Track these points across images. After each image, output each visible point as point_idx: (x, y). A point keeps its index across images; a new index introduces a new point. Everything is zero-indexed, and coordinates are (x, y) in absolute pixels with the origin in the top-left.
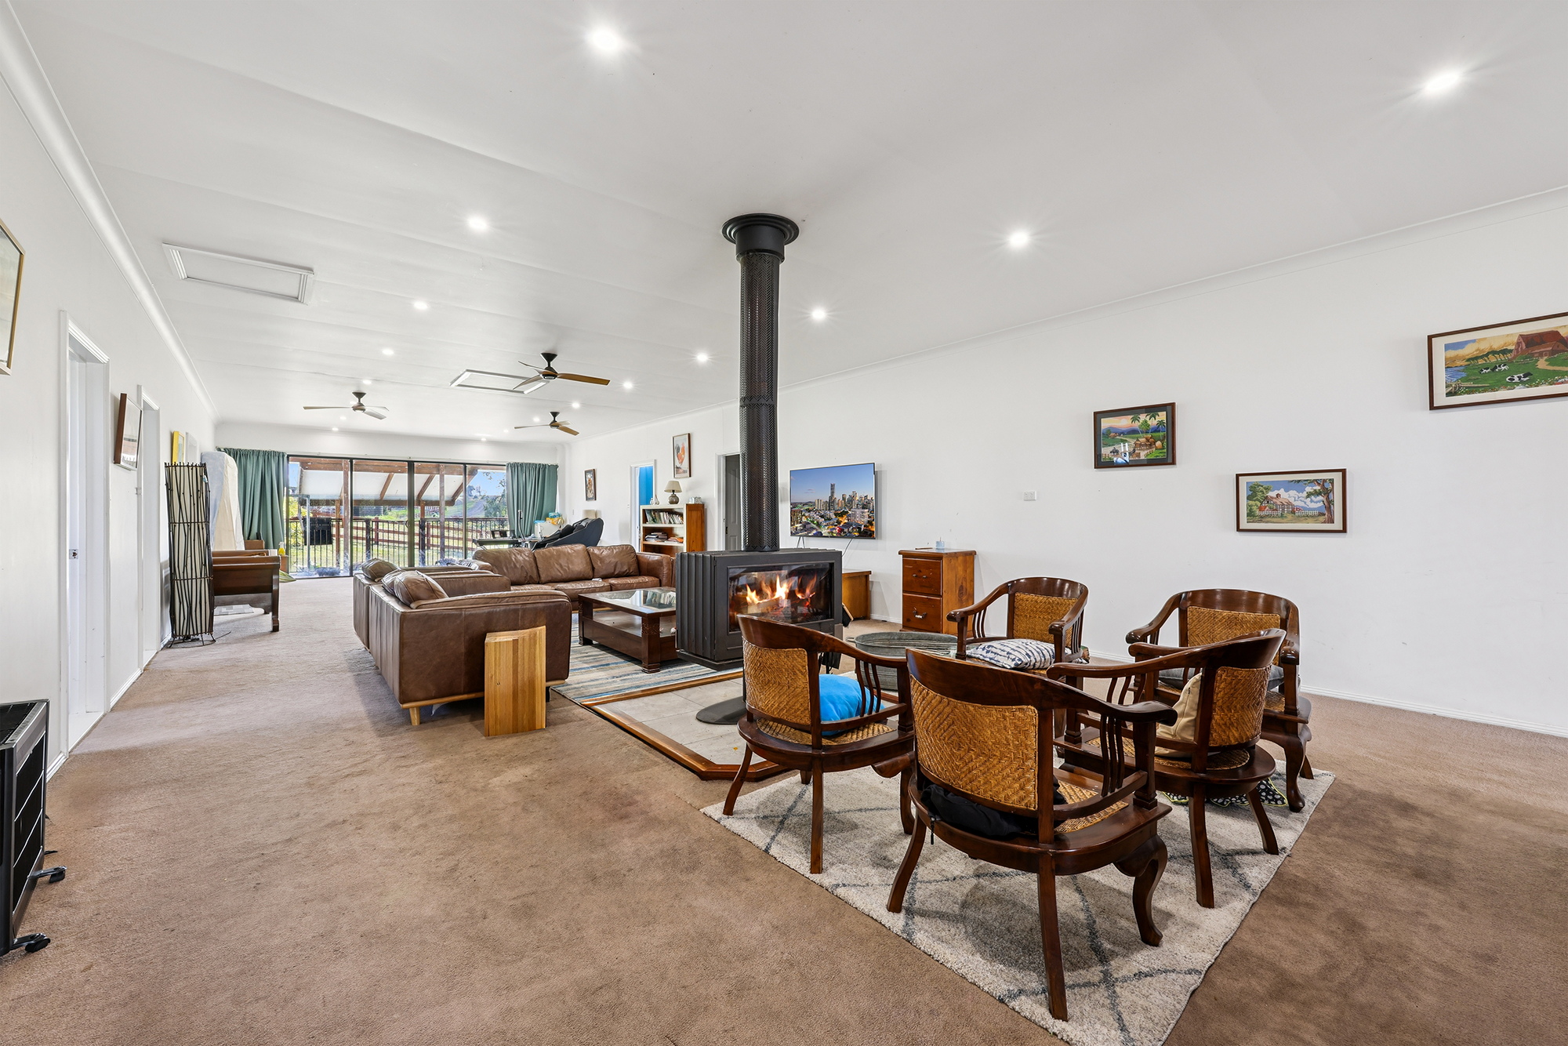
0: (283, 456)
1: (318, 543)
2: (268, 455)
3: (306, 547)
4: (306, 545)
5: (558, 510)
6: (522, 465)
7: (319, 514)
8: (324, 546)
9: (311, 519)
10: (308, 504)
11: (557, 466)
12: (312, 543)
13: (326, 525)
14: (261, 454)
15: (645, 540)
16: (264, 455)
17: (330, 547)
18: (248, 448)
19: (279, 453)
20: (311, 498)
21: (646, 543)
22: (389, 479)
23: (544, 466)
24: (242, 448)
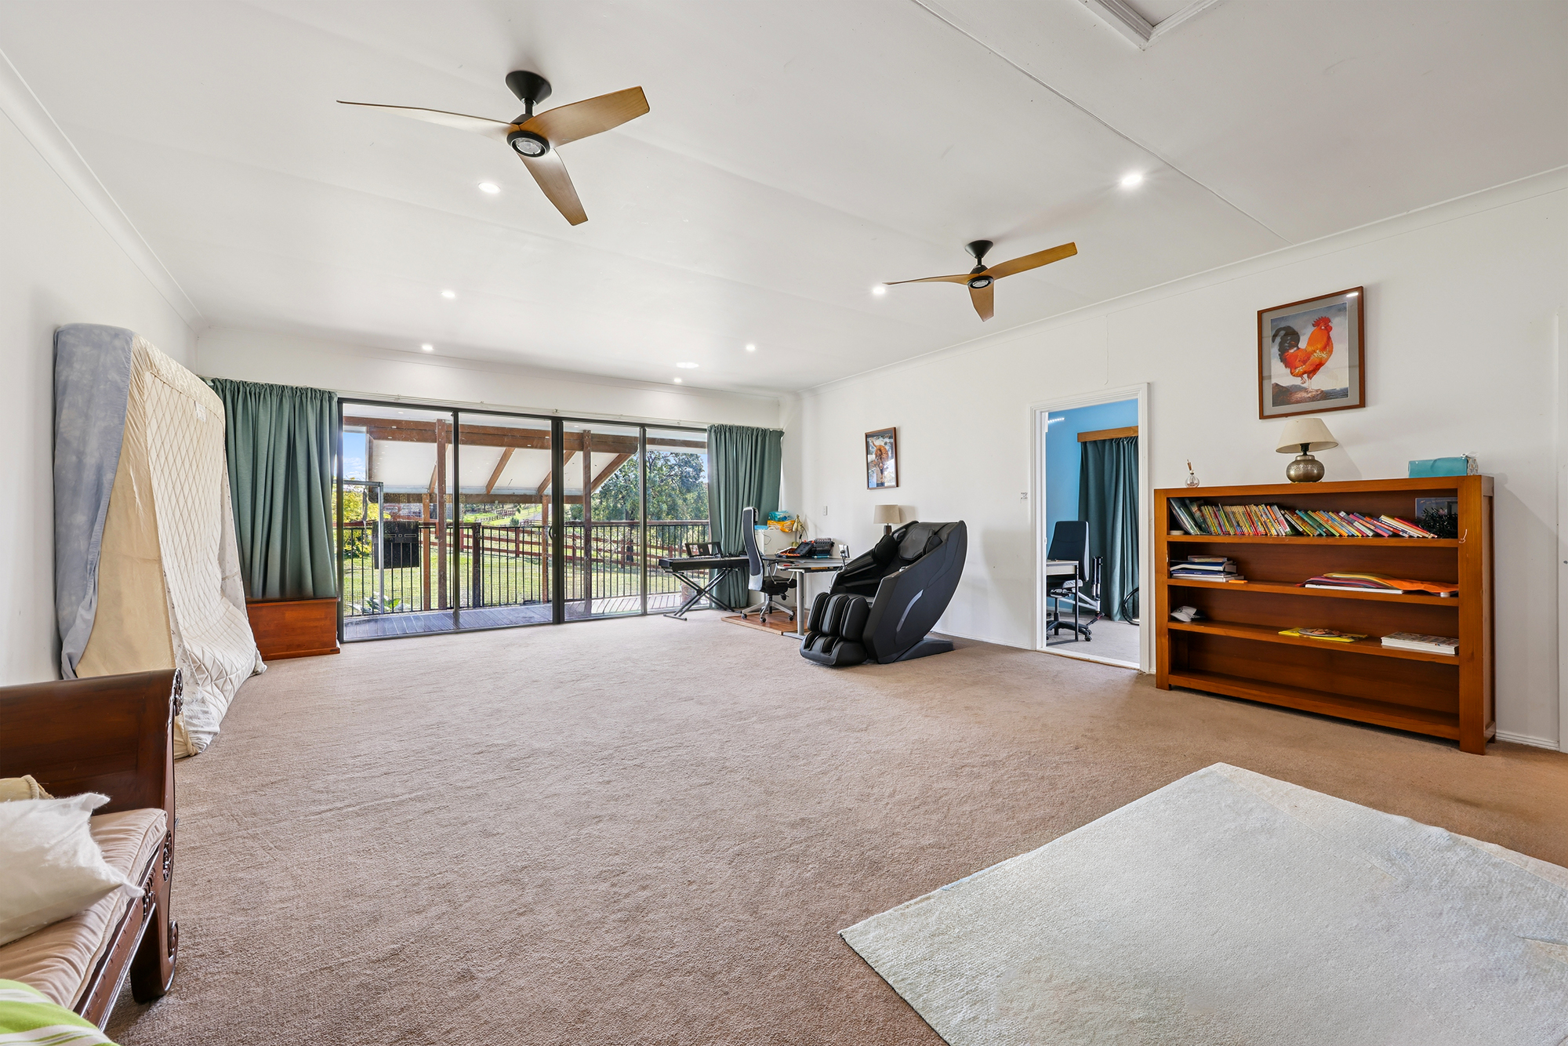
0: (330, 399)
1: (397, 565)
2: (301, 396)
3: (377, 572)
4: (377, 567)
5: (783, 506)
6: (731, 428)
7: (399, 517)
8: (407, 570)
9: (387, 524)
10: (381, 498)
11: (781, 433)
12: (387, 565)
13: (410, 535)
14: (287, 393)
15: (1171, 575)
16: (293, 396)
17: (416, 570)
18: (262, 381)
19: (322, 393)
20: (386, 490)
21: (1172, 582)
22: (504, 459)
23: (764, 432)
24: (250, 380)
